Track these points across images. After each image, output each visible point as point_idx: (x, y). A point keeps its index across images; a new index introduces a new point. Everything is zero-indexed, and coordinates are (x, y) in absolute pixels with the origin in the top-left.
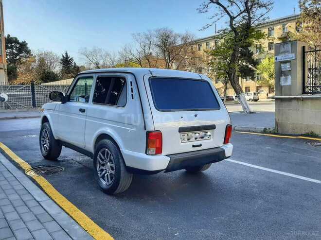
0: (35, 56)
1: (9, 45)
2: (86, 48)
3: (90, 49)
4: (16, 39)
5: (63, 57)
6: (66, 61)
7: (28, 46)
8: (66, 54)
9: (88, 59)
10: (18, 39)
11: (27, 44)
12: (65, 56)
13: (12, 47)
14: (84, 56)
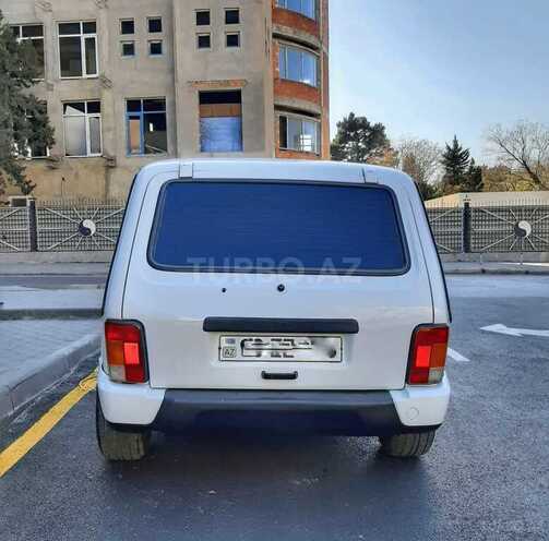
0: (397, 152)
1: (352, 134)
2: (499, 125)
3: (508, 126)
4: (364, 120)
5: (448, 148)
6: (454, 157)
7: (386, 132)
8: (455, 142)
9: (503, 149)
10: (368, 120)
11: (383, 128)
12: (452, 147)
13: (356, 138)
14: (494, 143)
